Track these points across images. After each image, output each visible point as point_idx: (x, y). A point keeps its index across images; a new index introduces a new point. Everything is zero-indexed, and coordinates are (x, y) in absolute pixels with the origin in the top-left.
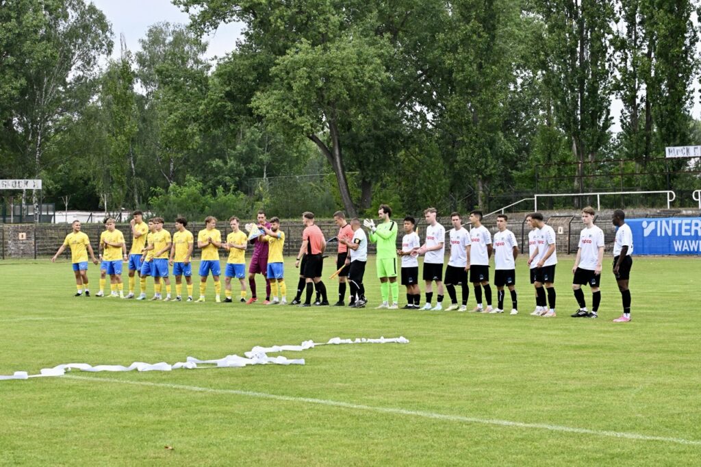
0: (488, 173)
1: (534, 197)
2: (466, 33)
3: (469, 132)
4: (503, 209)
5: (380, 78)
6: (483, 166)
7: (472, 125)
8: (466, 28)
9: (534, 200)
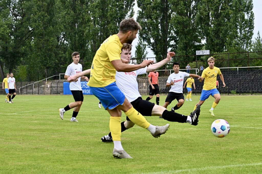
0: (48, 66)
1: (59, 75)
2: (39, 16)
3: (41, 52)
4: (46, 79)
5: (6, 32)
6: (46, 64)
7: (42, 49)
8: (39, 14)
9: (59, 76)
